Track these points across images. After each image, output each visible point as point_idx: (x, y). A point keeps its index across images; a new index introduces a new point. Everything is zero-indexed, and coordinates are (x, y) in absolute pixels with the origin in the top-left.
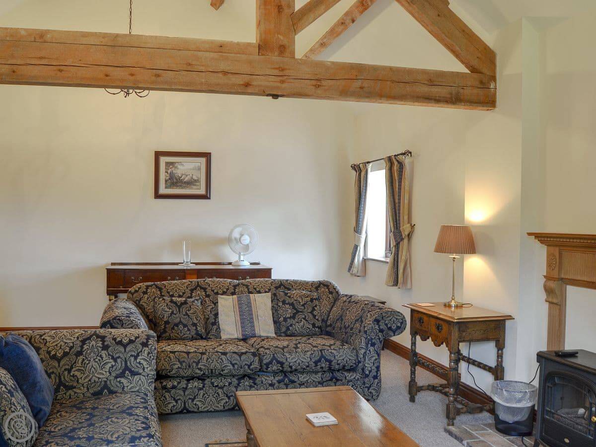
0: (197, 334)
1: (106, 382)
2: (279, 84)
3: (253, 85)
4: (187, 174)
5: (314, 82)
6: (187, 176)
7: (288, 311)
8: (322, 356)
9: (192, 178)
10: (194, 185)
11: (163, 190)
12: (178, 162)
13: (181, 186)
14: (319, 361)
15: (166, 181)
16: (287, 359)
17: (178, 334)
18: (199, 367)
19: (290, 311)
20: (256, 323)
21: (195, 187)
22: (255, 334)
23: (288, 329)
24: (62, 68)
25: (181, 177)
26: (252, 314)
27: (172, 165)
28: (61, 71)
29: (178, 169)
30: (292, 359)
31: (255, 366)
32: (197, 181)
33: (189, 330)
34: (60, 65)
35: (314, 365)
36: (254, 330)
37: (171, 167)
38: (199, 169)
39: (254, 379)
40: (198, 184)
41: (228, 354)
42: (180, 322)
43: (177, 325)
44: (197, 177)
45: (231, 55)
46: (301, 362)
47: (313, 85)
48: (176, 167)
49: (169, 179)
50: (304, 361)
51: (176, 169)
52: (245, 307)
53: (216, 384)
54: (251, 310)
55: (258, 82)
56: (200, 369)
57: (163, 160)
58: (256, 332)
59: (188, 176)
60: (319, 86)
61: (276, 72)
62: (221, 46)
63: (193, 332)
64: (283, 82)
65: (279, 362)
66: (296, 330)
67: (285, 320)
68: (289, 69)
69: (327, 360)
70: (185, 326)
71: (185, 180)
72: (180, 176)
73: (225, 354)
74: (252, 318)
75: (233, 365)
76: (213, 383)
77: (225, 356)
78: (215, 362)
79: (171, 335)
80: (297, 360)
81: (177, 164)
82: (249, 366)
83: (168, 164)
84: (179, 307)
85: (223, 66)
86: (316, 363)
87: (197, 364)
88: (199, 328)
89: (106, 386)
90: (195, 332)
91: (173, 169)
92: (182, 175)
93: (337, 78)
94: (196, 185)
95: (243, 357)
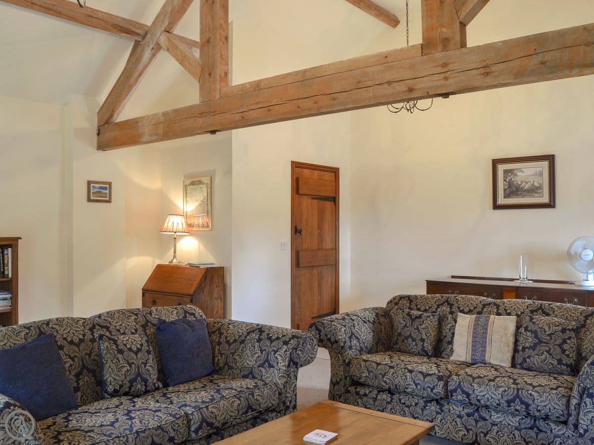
0: (423, 350)
1: (252, 368)
2: (443, 82)
3: (416, 89)
4: (527, 181)
5: (482, 71)
6: (527, 183)
7: (528, 339)
8: (517, 396)
9: (533, 185)
10: (536, 193)
11: (501, 201)
12: (517, 169)
13: (521, 194)
14: (513, 401)
15: (505, 190)
16: (474, 391)
17: (407, 347)
18: (384, 379)
19: (531, 340)
20: (488, 349)
21: (536, 195)
22: (484, 360)
23: (524, 360)
24: (270, 108)
25: (521, 185)
26: (486, 338)
27: (511, 173)
28: (269, 110)
29: (517, 176)
30: (480, 392)
31: (438, 391)
32: (540, 188)
33: (416, 345)
34: (269, 106)
35: (505, 404)
36: (484, 356)
37: (510, 174)
38: (541, 174)
39: (442, 406)
40: (540, 191)
41: (414, 373)
42: (410, 336)
43: (407, 338)
44: (539, 184)
45: (395, 63)
46: (490, 398)
47: (481, 74)
48: (516, 175)
49: (508, 188)
50: (494, 396)
51: (515, 177)
52: (480, 328)
53: (403, 401)
54: (486, 333)
55: (421, 84)
56: (385, 382)
57: (501, 168)
58: (486, 358)
59: (529, 183)
60: (488, 74)
61: (439, 70)
62: (386, 57)
63: (420, 348)
64: (446, 79)
65: (464, 392)
66: (534, 364)
67: (524, 349)
68: (453, 63)
69: (523, 402)
70: (414, 340)
71: (526, 188)
72: (520, 183)
73: (411, 371)
74: (486, 342)
75: (416, 385)
76: (400, 400)
77: (410, 374)
78: (399, 378)
79: (401, 347)
80: (485, 395)
81: (516, 171)
82: (432, 390)
83: (506, 172)
84: (413, 320)
85: (388, 76)
86: (509, 403)
87: (383, 376)
88: (426, 344)
89: (251, 372)
90: (421, 347)
91: (512, 177)
92: (522, 182)
93: (510, 59)
94: (537, 193)
95: (427, 379)
